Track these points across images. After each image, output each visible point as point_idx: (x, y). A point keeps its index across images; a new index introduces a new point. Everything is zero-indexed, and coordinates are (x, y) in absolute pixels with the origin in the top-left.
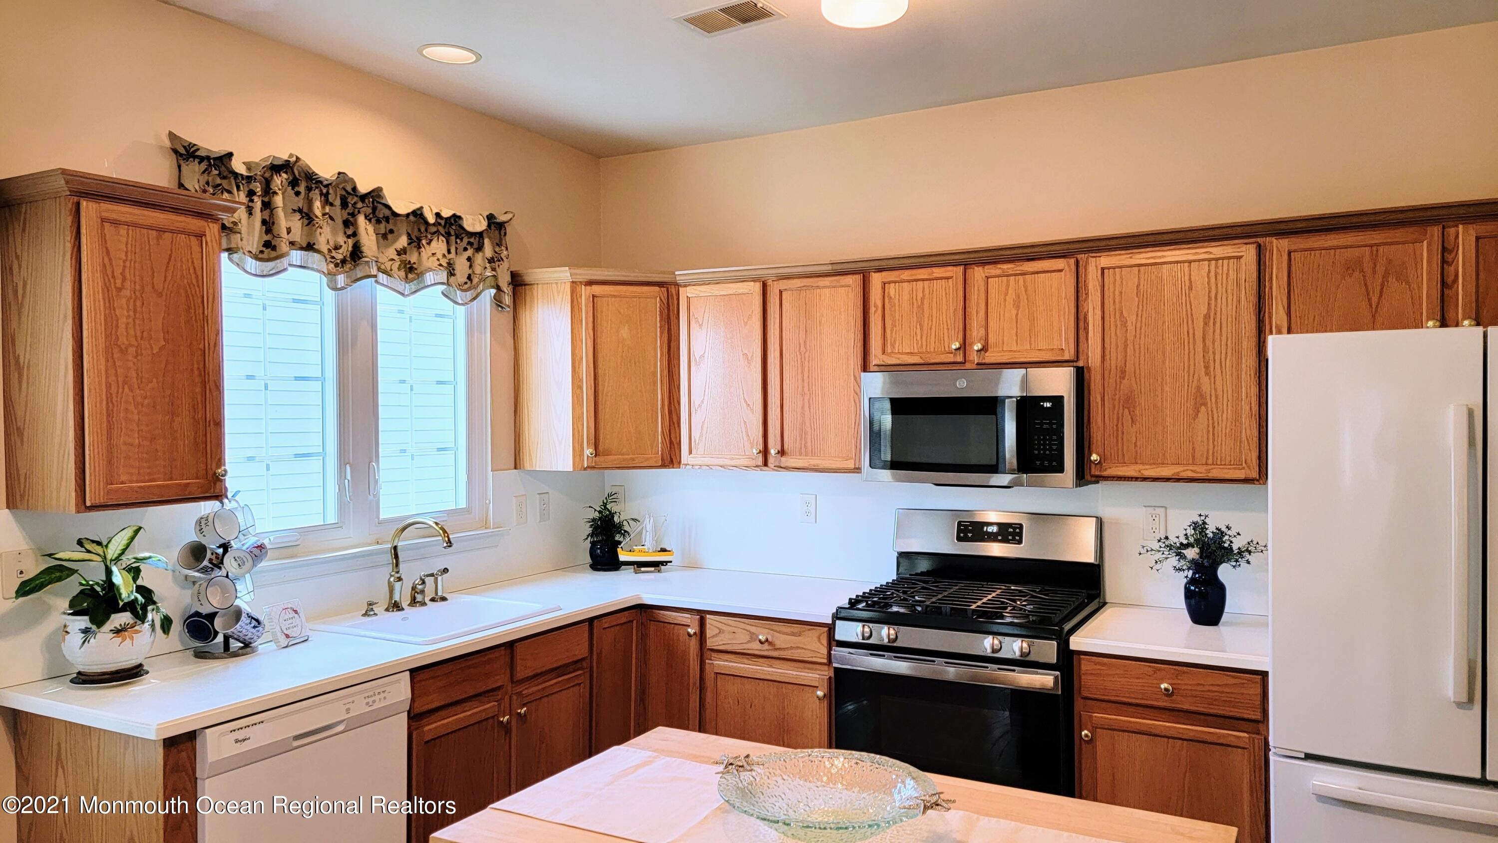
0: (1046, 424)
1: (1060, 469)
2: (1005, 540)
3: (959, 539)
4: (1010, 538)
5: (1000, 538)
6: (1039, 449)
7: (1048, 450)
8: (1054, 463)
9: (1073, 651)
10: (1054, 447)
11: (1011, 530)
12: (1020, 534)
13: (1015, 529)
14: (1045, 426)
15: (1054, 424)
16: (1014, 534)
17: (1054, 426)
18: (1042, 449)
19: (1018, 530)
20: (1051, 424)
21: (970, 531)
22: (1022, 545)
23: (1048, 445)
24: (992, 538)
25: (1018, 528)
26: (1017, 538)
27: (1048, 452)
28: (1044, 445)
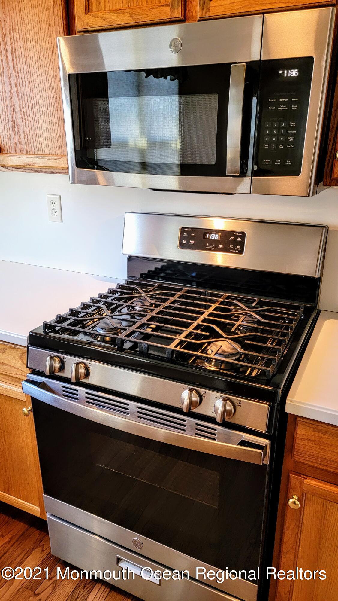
0: (283, 103)
1: (295, 171)
2: (226, 250)
3: (182, 245)
4: (231, 246)
5: (221, 246)
6: (270, 143)
7: (281, 143)
8: (289, 162)
9: (288, 414)
10: (291, 139)
11: (232, 238)
12: (242, 244)
13: (236, 237)
14: (282, 108)
15: (295, 103)
16: (235, 243)
17: (294, 107)
18: (274, 142)
19: (239, 239)
20: (290, 104)
21: (192, 238)
22: (242, 255)
23: (282, 135)
24: (215, 246)
25: (239, 236)
26: (238, 247)
27: (281, 147)
28: (278, 136)
